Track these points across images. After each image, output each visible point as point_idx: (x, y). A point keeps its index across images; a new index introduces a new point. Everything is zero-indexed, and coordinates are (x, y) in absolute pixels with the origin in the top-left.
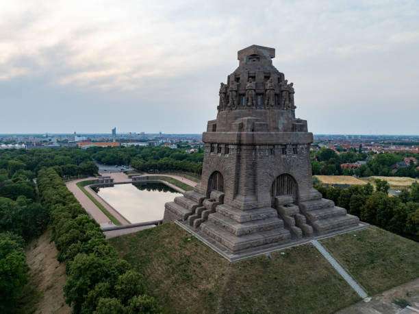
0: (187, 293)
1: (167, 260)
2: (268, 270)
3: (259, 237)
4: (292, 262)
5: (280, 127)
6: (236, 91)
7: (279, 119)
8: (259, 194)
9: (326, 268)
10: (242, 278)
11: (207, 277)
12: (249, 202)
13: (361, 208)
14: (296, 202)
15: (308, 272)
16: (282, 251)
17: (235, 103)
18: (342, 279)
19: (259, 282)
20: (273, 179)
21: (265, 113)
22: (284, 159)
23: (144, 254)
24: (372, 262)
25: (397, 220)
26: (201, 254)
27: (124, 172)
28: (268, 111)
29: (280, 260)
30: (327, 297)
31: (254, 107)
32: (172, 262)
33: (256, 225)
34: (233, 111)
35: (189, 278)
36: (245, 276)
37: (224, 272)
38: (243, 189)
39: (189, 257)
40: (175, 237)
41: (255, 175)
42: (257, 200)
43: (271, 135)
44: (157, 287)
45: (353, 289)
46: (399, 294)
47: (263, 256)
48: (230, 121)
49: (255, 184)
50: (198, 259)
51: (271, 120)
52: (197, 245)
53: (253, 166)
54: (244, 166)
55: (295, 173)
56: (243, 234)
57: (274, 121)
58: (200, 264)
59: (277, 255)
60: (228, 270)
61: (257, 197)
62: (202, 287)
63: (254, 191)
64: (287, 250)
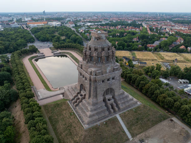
0: (70, 141)
1: (64, 123)
2: (98, 131)
3: (97, 117)
4: (107, 127)
5: (108, 71)
6: (89, 55)
7: (107, 68)
8: (98, 98)
9: (120, 128)
10: (88, 136)
11: (77, 135)
12: (94, 102)
13: (143, 88)
14: (113, 97)
15: (112, 130)
16: (104, 122)
17: (89, 60)
18: (124, 132)
19: (94, 137)
20: (104, 91)
21: (101, 66)
22: (109, 83)
23: (56, 117)
24: (137, 122)
25: (155, 96)
26: (76, 123)
27: (50, 48)
28: (102, 66)
29: (103, 126)
30: (117, 140)
31: (97, 64)
32: (65, 124)
33: (96, 112)
34: (88, 64)
35: (71, 134)
36: (90, 135)
37: (82, 134)
38: (92, 97)
39: (72, 123)
40: (67, 111)
41: (96, 91)
42: (97, 100)
43: (103, 76)
44: (61, 135)
45: (127, 135)
46: (142, 136)
47: (97, 125)
48: (87, 68)
49: (96, 94)
50: (75, 125)
51: (104, 69)
52: (74, 118)
53: (96, 88)
54: (92, 88)
55: (113, 87)
56: (90, 116)
57: (105, 69)
58: (75, 128)
59: (102, 124)
60: (84, 133)
61: (97, 99)
62: (75, 139)
63: (96, 96)
64: (106, 121)
